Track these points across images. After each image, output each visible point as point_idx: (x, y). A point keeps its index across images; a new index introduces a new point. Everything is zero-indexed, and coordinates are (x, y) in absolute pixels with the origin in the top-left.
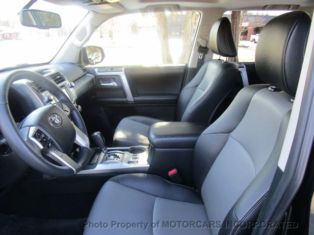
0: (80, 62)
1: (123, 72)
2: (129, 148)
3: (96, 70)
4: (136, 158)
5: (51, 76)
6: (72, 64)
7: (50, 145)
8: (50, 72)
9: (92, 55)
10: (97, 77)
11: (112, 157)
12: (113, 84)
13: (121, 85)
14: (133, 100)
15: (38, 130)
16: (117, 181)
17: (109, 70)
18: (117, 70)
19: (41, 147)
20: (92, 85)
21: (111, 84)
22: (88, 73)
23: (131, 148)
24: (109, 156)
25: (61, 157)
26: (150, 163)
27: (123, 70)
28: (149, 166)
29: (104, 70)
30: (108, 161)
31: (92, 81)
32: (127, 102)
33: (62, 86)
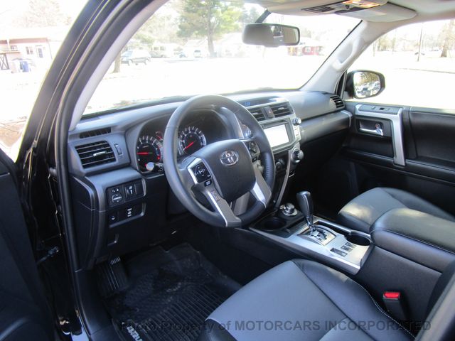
0: (338, 92)
1: (398, 116)
2: (349, 231)
3: (358, 107)
4: (347, 249)
5: (271, 106)
6: (326, 93)
7: (208, 183)
8: (275, 101)
9: (371, 84)
10: (357, 118)
11: (316, 233)
12: (379, 132)
13: (389, 135)
14: (404, 164)
15: (202, 163)
16: (302, 267)
17: (377, 109)
18: (389, 111)
19: (196, 182)
20: (344, 127)
21: (375, 131)
22: (345, 109)
23: (352, 233)
24: (314, 231)
25: (217, 201)
26: (362, 264)
27: (399, 112)
28: (359, 268)
29: (369, 108)
30: (309, 236)
31: (346, 121)
32: (390, 165)
33: (282, 121)
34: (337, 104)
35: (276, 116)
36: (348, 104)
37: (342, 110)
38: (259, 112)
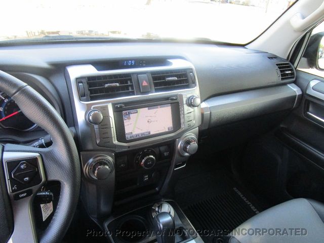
10: (308, 98)
33: (167, 98)
34: (282, 75)
35: (157, 90)
36: (302, 75)
37: (290, 83)
38: (121, 82)
